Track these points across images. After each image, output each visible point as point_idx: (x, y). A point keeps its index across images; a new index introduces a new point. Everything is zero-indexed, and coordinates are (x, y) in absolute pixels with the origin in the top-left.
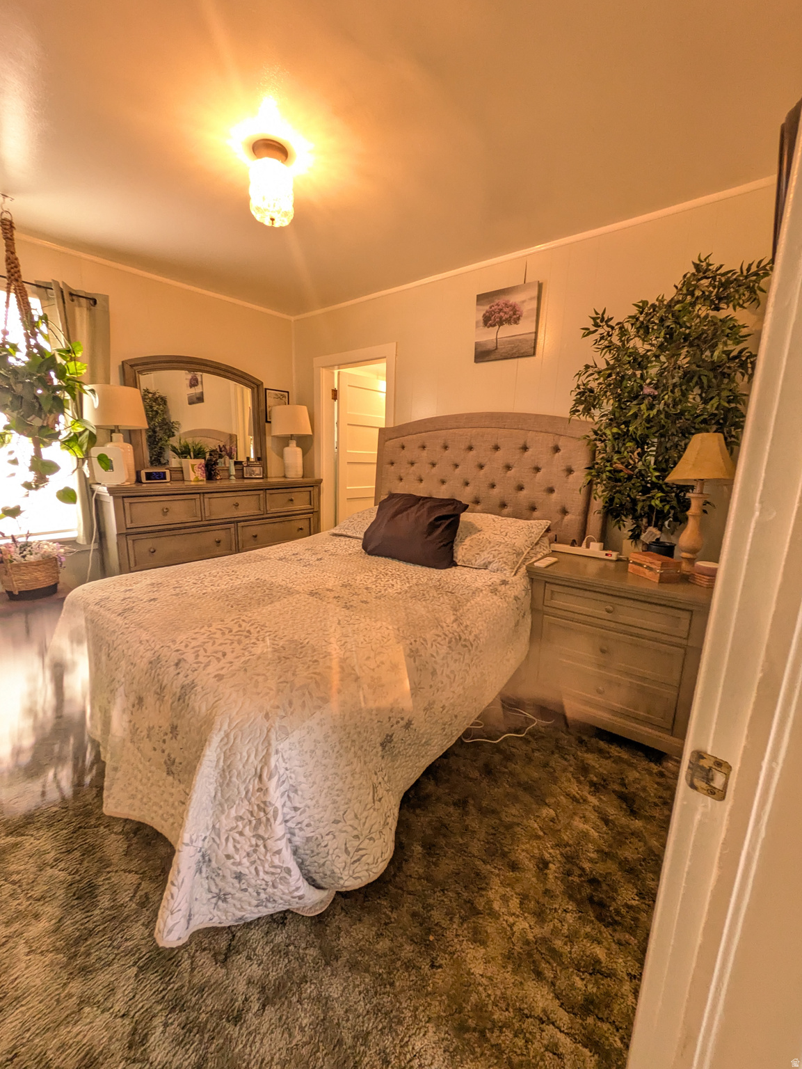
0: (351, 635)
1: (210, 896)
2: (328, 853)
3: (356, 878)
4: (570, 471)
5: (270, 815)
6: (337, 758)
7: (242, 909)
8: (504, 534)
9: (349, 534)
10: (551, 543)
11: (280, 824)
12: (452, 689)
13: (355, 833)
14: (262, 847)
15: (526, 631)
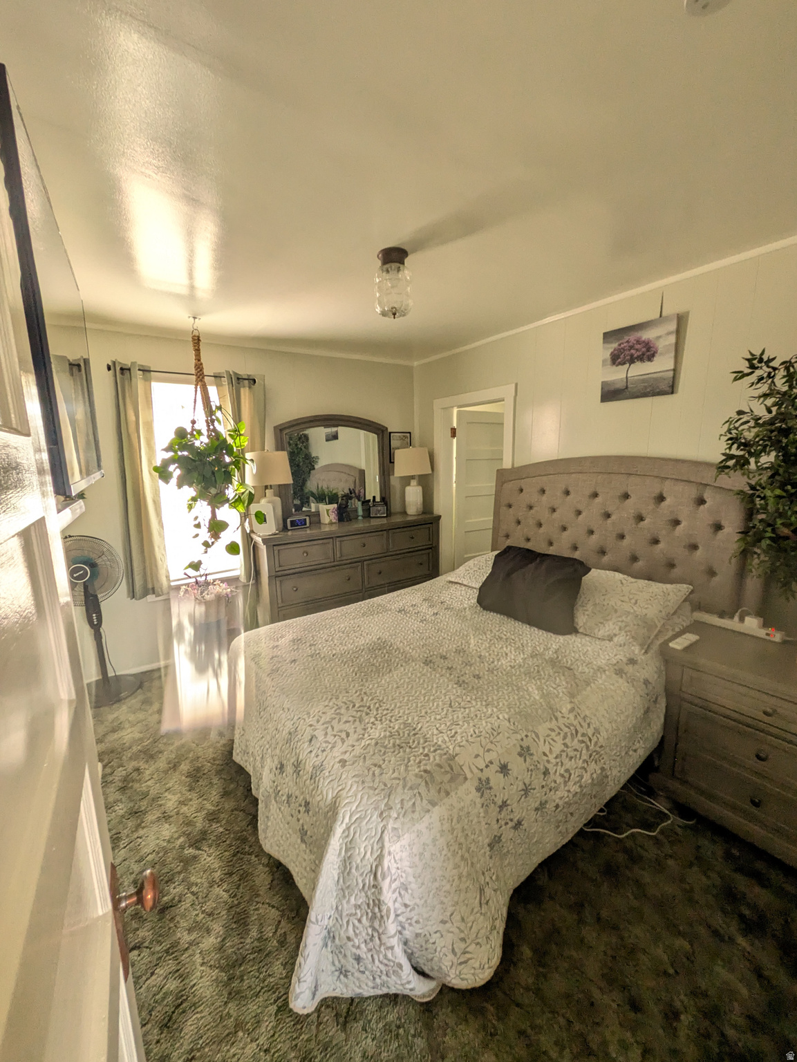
0: (461, 723)
1: (333, 969)
2: (436, 950)
3: (462, 979)
4: (718, 527)
5: (384, 913)
6: (444, 861)
7: (360, 987)
8: (633, 601)
9: (465, 583)
10: (692, 611)
11: (393, 922)
12: (566, 788)
13: (462, 935)
14: (377, 938)
15: (659, 717)
